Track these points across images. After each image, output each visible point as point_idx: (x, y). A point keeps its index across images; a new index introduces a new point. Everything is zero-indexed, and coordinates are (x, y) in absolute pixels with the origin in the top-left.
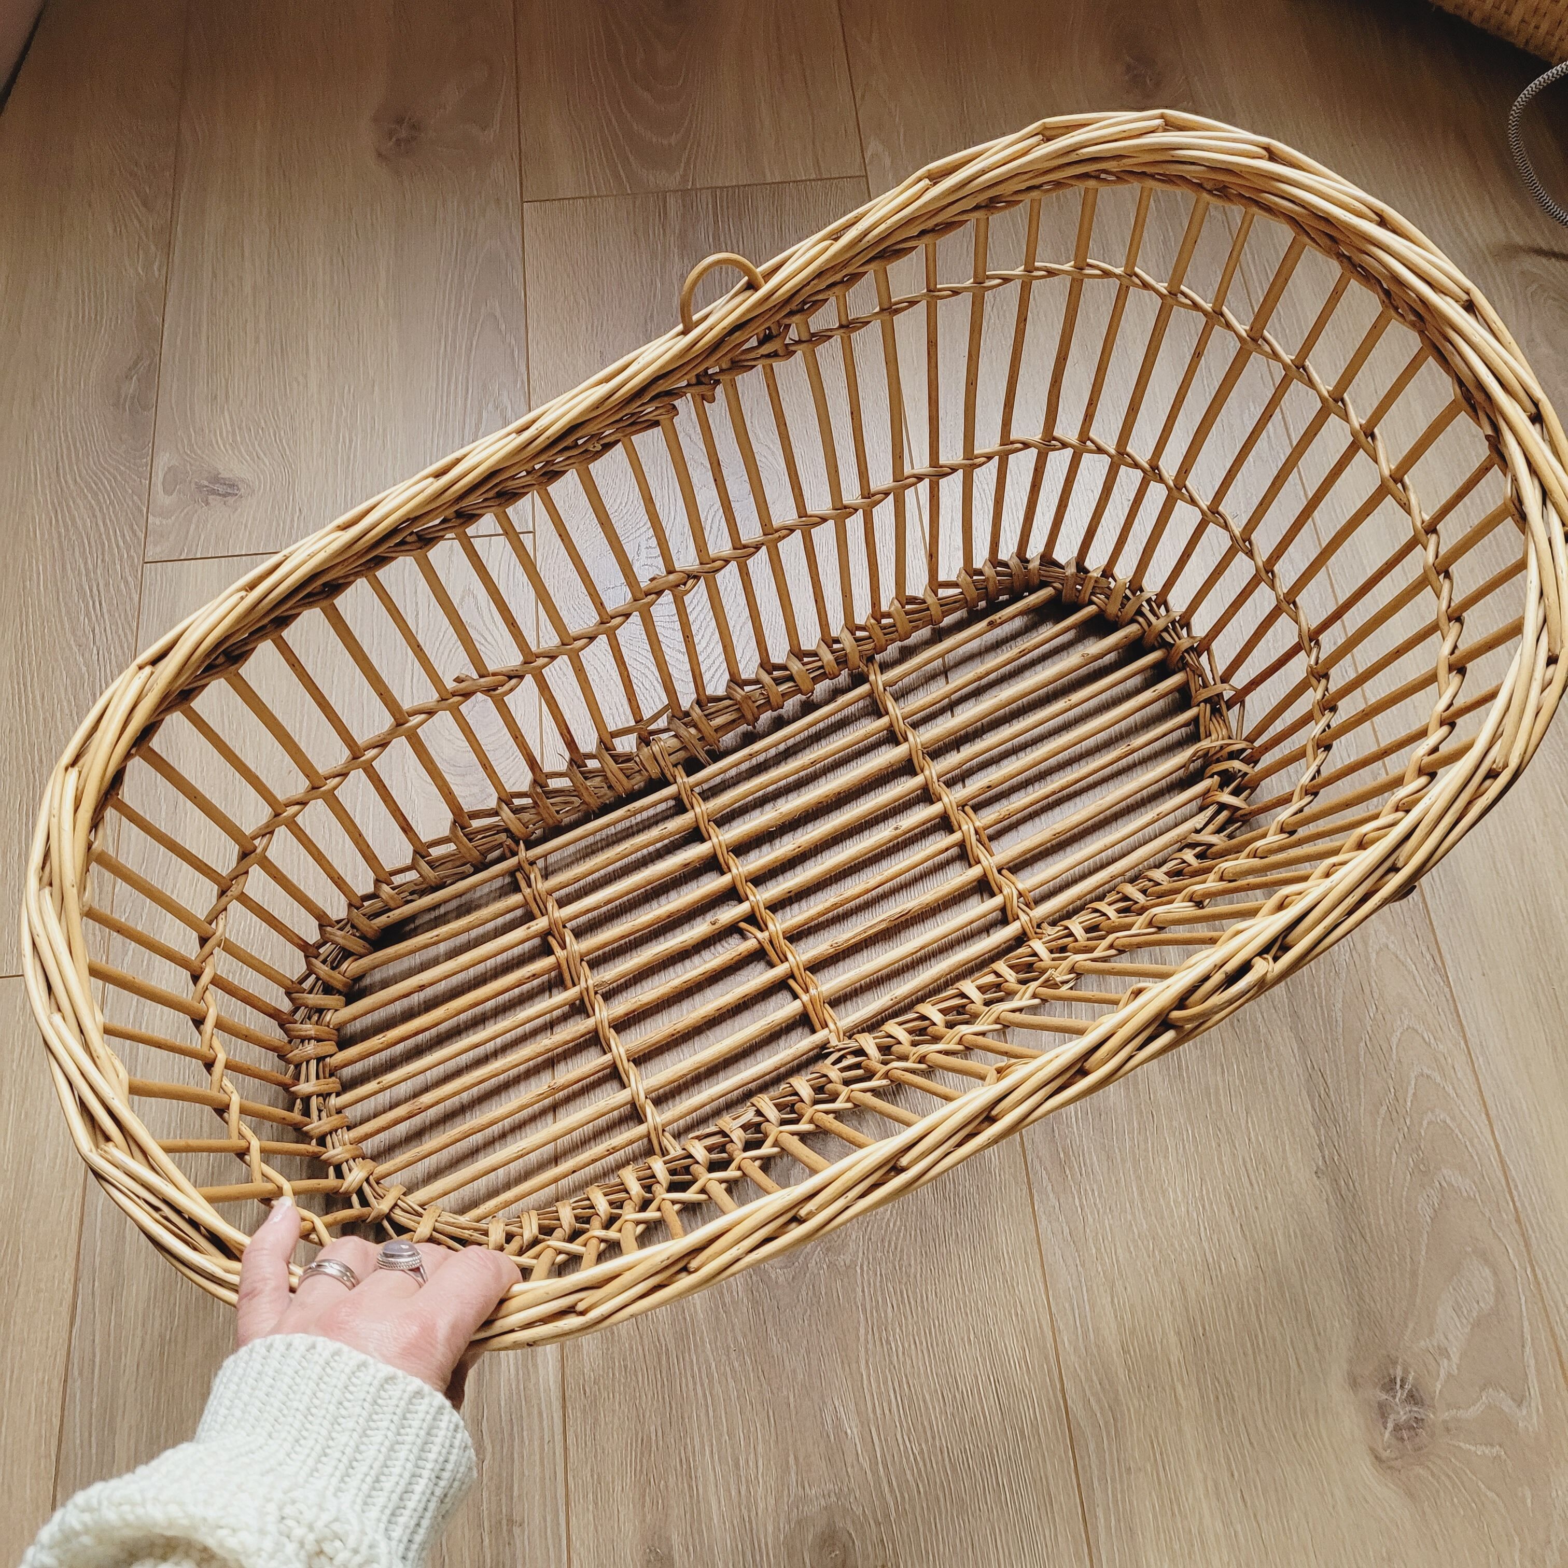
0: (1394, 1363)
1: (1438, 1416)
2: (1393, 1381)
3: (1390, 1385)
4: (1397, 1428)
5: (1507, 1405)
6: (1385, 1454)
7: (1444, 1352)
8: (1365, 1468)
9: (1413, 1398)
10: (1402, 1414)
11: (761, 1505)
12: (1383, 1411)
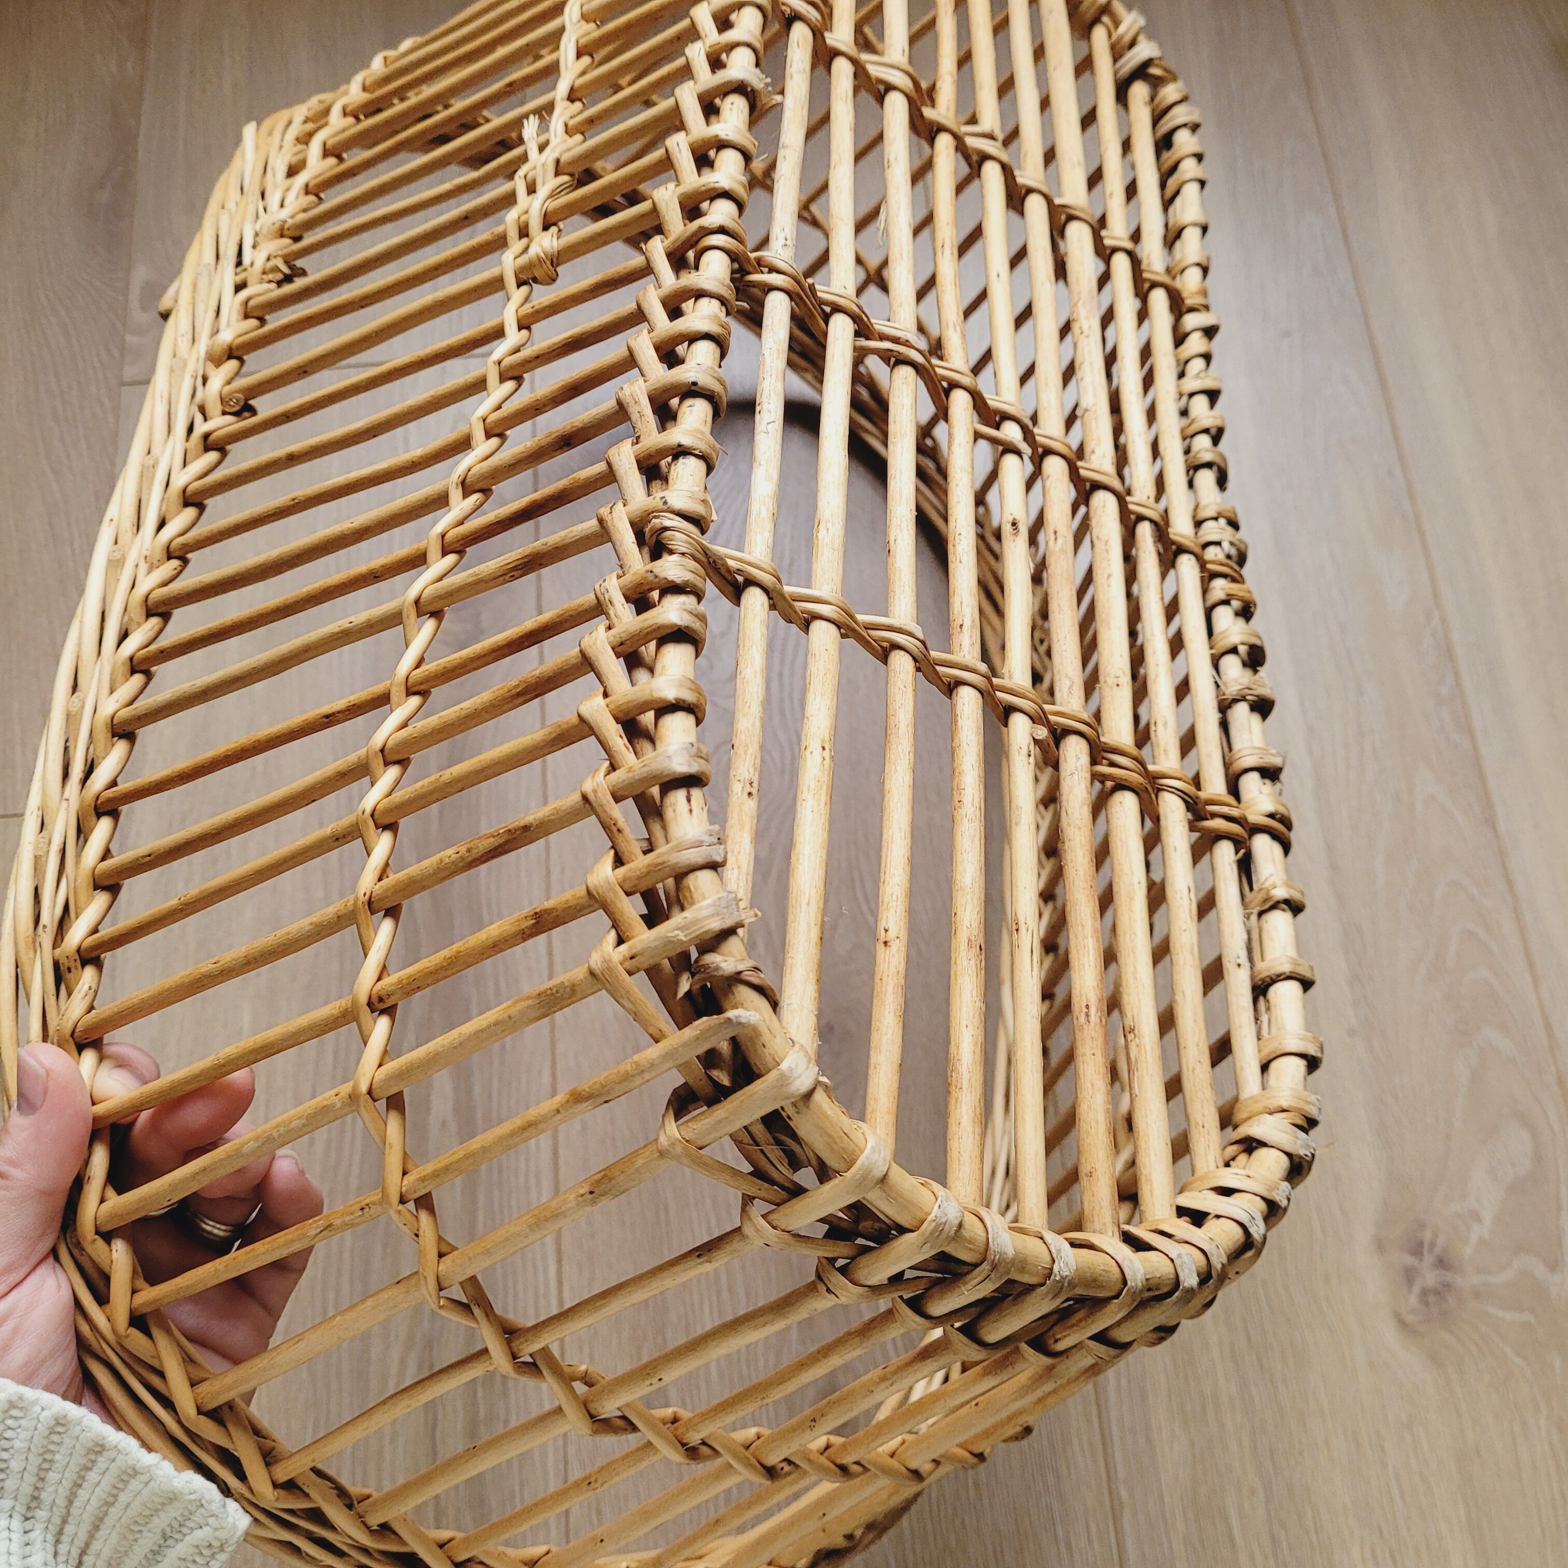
0: (1422, 1226)
1: (1468, 1280)
2: (1421, 1244)
3: (1417, 1249)
4: (1425, 1293)
5: (1540, 1271)
6: (1410, 1318)
7: (1476, 1216)
8: (1390, 1334)
9: (1442, 1263)
10: (1430, 1278)
11: (761, 1363)
12: (1409, 1275)
